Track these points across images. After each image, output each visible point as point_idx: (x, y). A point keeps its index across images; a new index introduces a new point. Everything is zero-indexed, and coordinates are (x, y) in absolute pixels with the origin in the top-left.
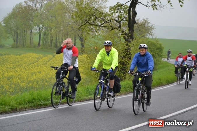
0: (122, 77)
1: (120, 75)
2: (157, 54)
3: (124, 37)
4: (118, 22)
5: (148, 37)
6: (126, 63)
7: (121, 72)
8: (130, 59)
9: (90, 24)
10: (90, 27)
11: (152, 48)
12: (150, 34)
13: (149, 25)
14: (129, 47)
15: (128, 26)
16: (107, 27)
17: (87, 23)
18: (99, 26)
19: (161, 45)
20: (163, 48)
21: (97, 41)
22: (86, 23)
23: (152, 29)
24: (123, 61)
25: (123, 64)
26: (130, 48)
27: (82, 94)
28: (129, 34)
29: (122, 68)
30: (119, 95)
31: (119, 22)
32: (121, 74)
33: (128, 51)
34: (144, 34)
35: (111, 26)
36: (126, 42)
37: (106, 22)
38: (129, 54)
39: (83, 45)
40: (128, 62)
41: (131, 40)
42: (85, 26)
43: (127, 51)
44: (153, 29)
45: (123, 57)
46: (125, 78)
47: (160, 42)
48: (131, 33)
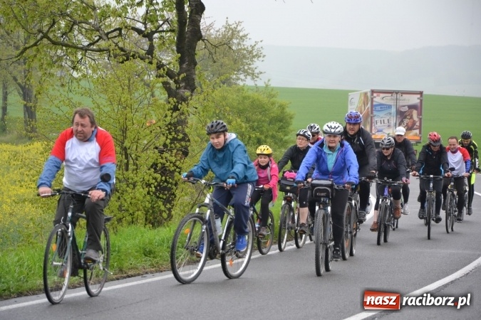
0: (161, 212)
1: (153, 208)
2: (273, 137)
3: (165, 84)
4: (144, 36)
5: (241, 83)
6: (172, 169)
7: (158, 197)
8: (186, 154)
9: (54, 43)
10: (52, 53)
11: (254, 117)
12: (248, 74)
13: (245, 43)
14: (183, 117)
15: (177, 47)
16: (108, 50)
17: (45, 41)
18: (81, 49)
19: (283, 109)
20: (291, 118)
21: (76, 98)
22: (41, 39)
23: (254, 57)
24: (161, 161)
25: (164, 171)
26: (186, 119)
27: (30, 269)
28: (182, 76)
29: (159, 185)
30: (152, 272)
31: (149, 36)
32: (156, 202)
33: (179, 128)
34: (230, 74)
35: (122, 49)
36: (171, 99)
37: (105, 37)
38: (183, 139)
39: (30, 113)
40: (178, 163)
41: (187, 93)
42: (38, 51)
43: (175, 128)
44: (258, 56)
45: (162, 147)
46: (170, 216)
47: (279, 100)
48: (186, 72)
